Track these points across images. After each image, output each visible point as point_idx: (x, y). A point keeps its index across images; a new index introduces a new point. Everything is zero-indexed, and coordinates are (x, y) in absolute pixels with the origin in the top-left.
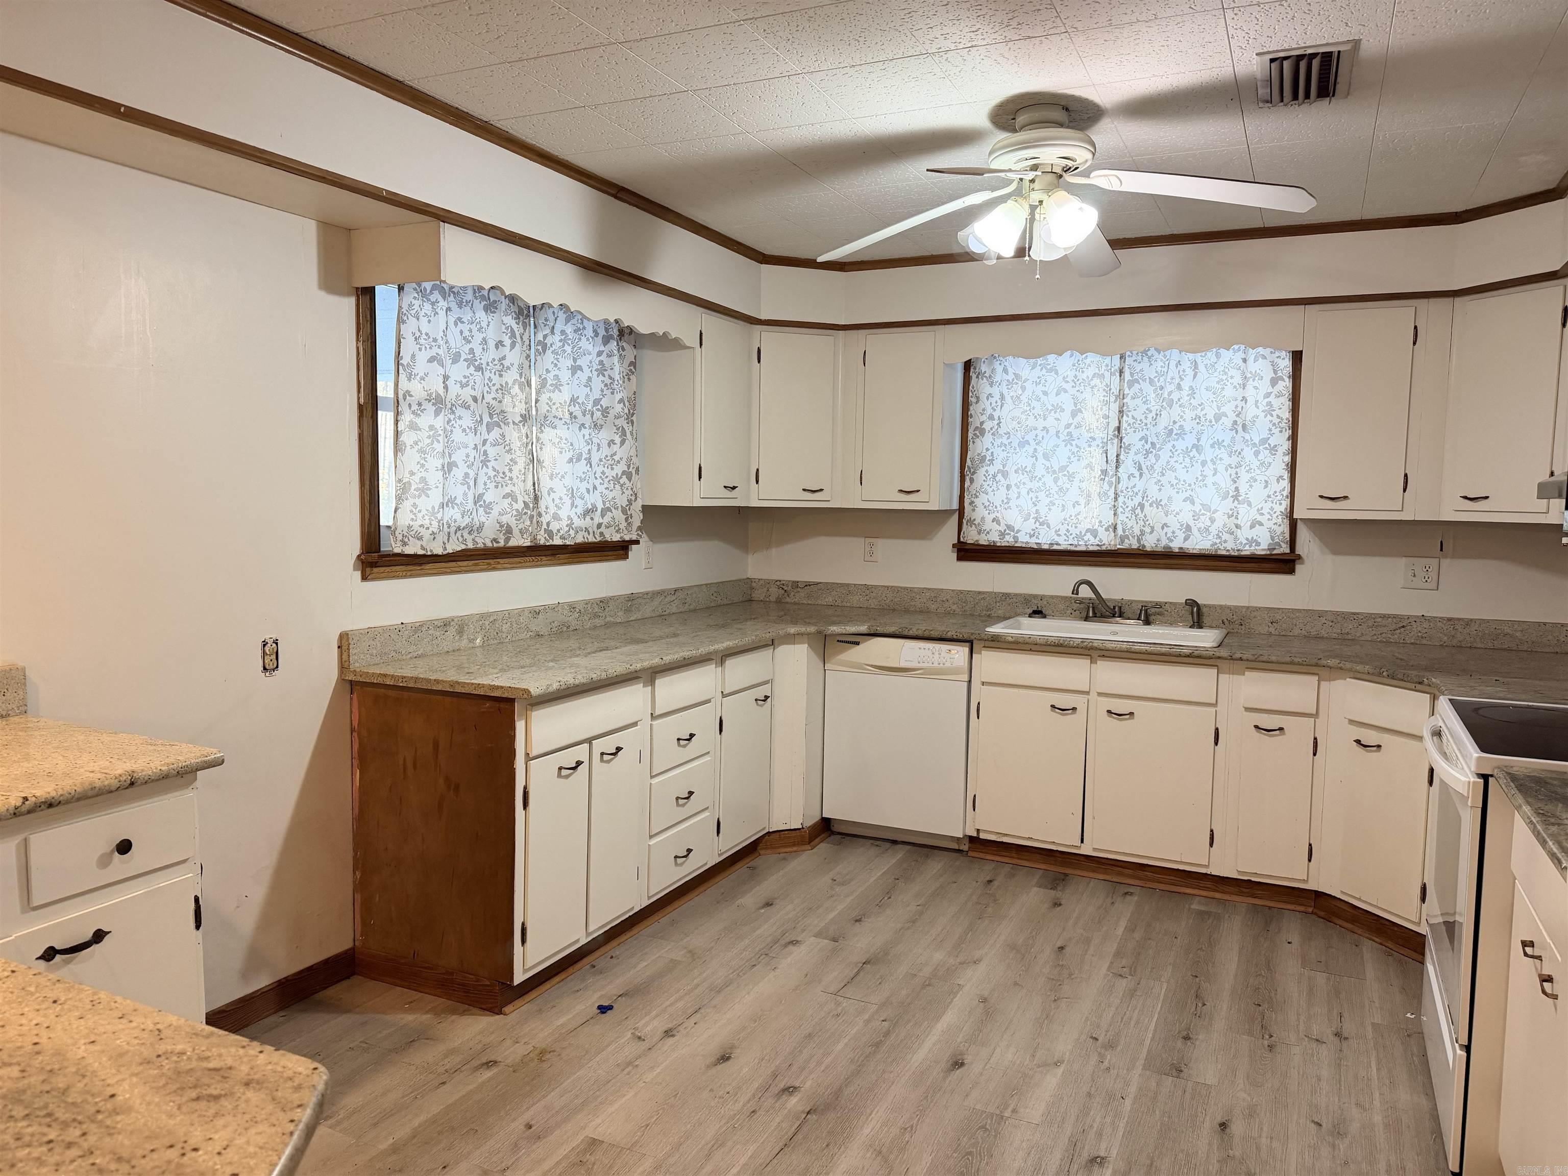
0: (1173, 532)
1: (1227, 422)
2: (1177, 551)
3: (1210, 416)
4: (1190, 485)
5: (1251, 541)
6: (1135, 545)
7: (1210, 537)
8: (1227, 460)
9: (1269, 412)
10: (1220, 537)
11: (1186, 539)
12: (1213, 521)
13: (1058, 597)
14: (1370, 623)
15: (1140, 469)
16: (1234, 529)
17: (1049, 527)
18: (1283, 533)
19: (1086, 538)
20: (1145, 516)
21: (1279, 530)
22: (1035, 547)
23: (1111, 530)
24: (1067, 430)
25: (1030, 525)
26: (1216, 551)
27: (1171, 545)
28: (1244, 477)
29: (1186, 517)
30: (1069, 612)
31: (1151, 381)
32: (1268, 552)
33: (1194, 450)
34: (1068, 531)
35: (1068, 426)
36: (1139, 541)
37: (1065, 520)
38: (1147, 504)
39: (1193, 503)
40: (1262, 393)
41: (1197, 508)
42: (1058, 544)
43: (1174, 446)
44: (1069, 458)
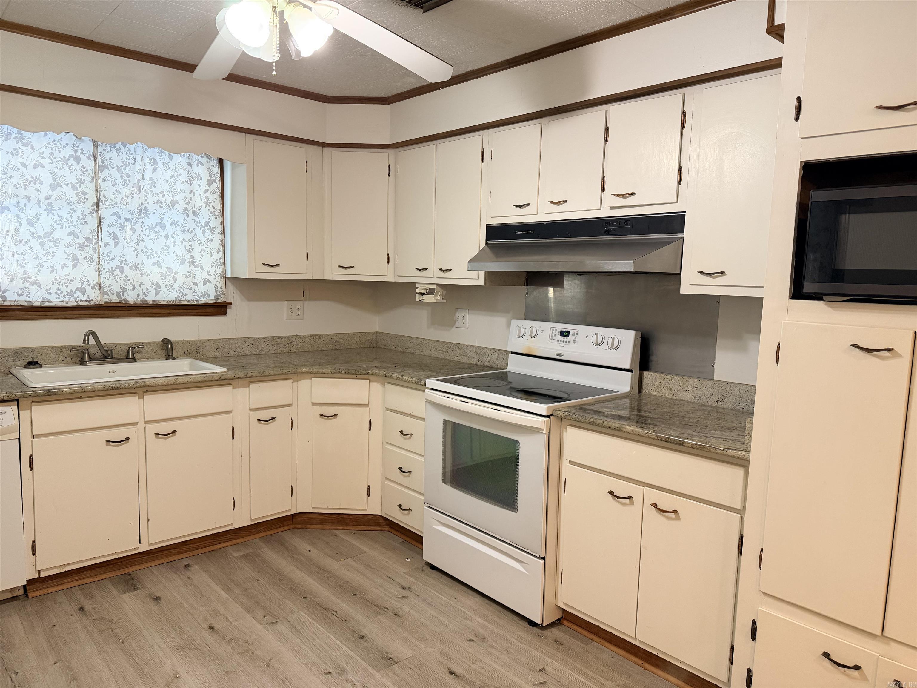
0: (147, 289)
1: (180, 207)
2: (151, 303)
3: (169, 202)
4: (156, 253)
5: (204, 294)
6: (115, 299)
7: (174, 292)
8: (182, 236)
9: (208, 204)
10: (181, 292)
11: (157, 294)
12: (175, 280)
13: (48, 347)
15: (116, 238)
16: (192, 285)
17: (39, 286)
18: (221, 288)
19: (76, 295)
20: (126, 277)
21: (219, 286)
22: (26, 304)
23: (96, 288)
24: (48, 201)
25: (18, 285)
26: (180, 301)
27: (147, 298)
28: (197, 249)
29: (156, 277)
30: (60, 359)
31: (119, 170)
32: (215, 302)
33: (158, 227)
34: (59, 289)
35: (48, 198)
36: (118, 295)
37: (56, 280)
38: (127, 268)
39: (161, 267)
40: (203, 189)
41: (164, 270)
42: (49, 301)
43: (143, 223)
44: (52, 226)
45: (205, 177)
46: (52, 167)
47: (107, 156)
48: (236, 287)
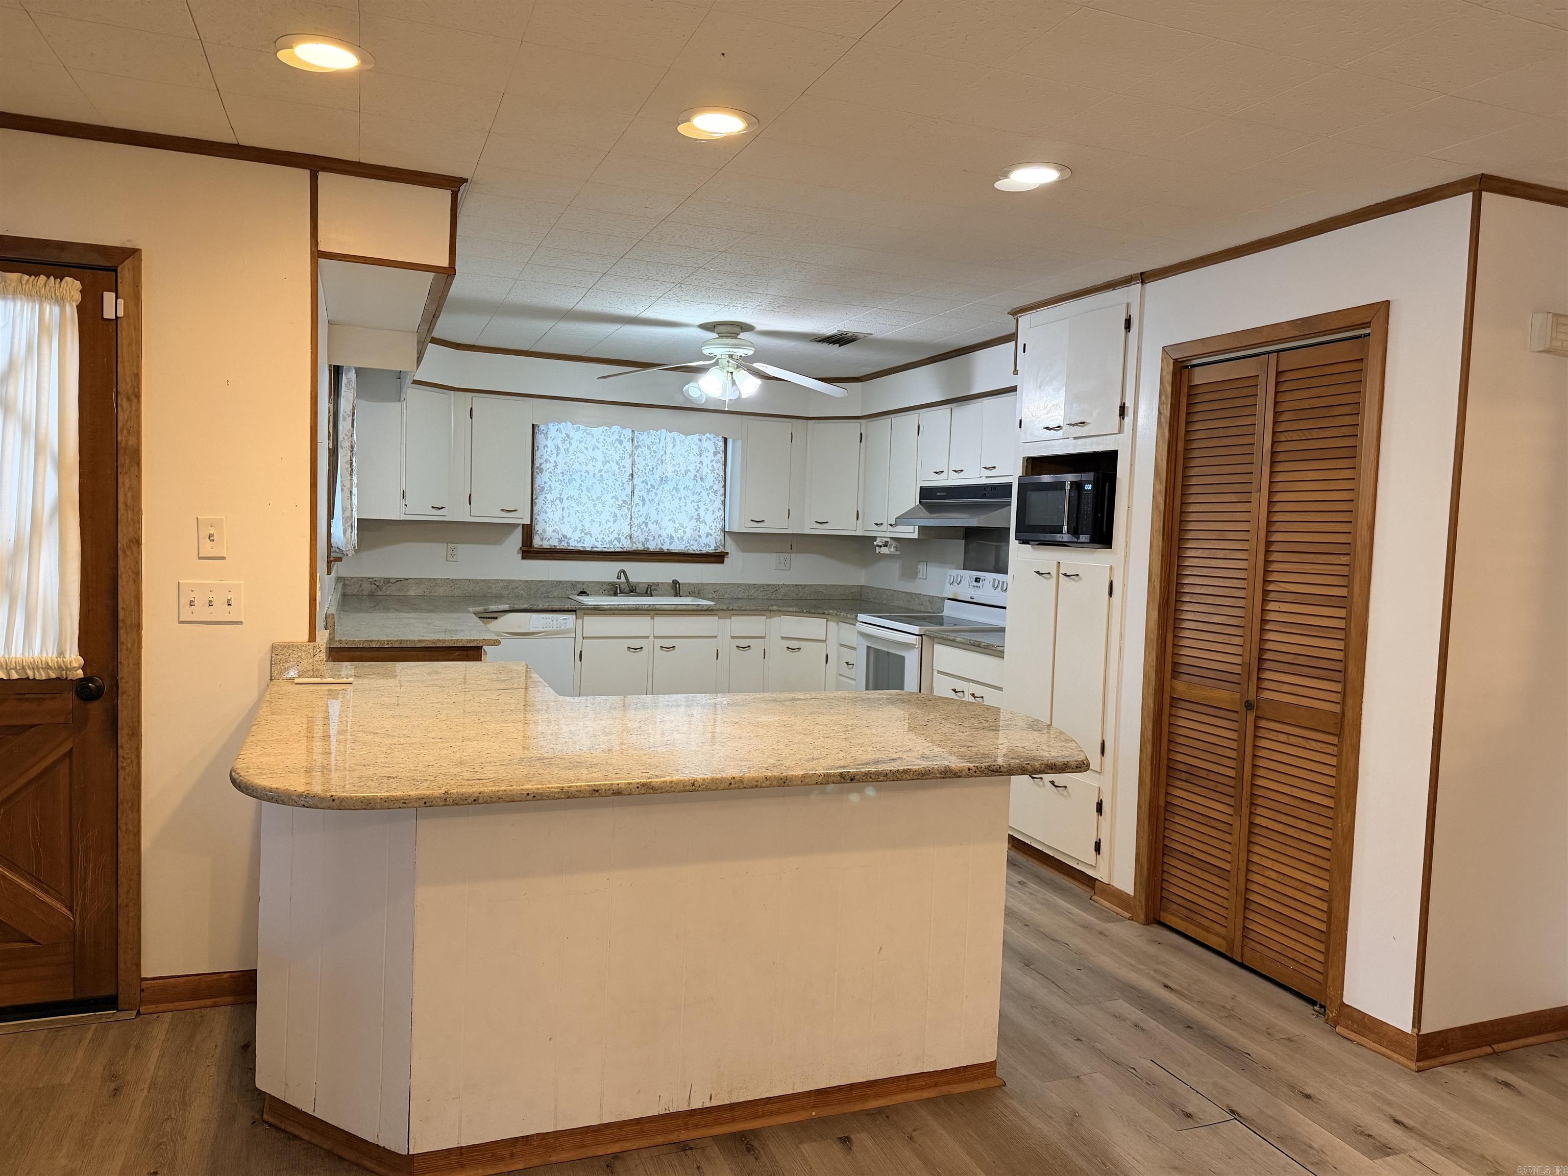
0: (664, 540)
1: (691, 475)
2: (666, 551)
3: (683, 472)
4: (672, 512)
5: (706, 545)
6: (640, 547)
7: (684, 543)
8: (692, 498)
9: (713, 471)
10: (689, 543)
11: (671, 544)
12: (685, 532)
13: (593, 582)
14: (762, 589)
15: (644, 500)
16: (698, 538)
17: (591, 536)
18: (721, 540)
19: (614, 543)
20: (649, 530)
21: (719, 538)
22: (582, 549)
23: (628, 538)
24: (600, 474)
25: (577, 535)
26: (688, 551)
27: (663, 547)
28: (703, 508)
29: (670, 531)
30: (601, 591)
31: (649, 448)
32: (714, 551)
33: (674, 491)
34: (603, 538)
35: (600, 471)
36: (643, 544)
37: (602, 531)
38: (650, 523)
39: (674, 522)
40: (709, 459)
41: (677, 525)
42: (597, 547)
43: (663, 488)
44: (602, 492)
45: (712, 450)
46: (603, 449)
47: (641, 438)
48: (733, 540)
